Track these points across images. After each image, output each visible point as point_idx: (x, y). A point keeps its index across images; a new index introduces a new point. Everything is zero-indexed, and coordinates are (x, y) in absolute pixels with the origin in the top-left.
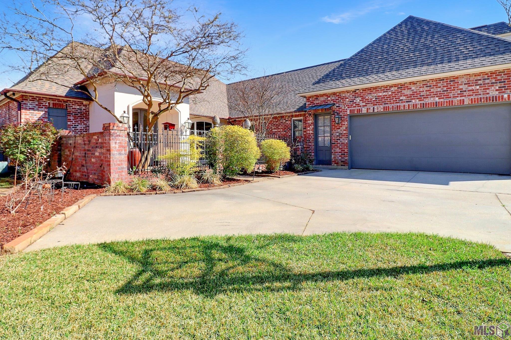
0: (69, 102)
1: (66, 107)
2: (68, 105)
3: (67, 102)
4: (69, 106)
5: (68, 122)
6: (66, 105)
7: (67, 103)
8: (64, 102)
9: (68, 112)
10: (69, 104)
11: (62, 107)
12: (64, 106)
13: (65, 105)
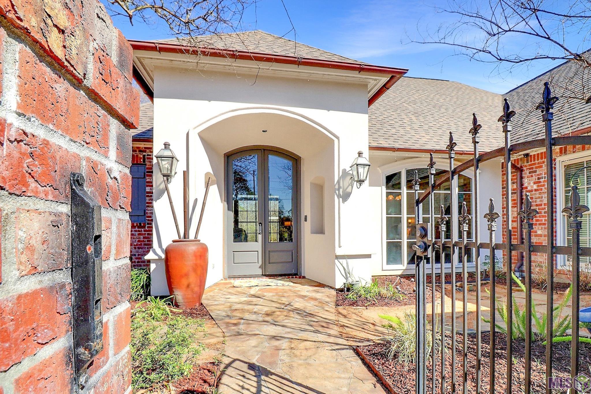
0: (148, 150)
1: (144, 161)
2: (146, 157)
3: (145, 152)
4: (148, 158)
5: (147, 188)
6: (144, 156)
7: (144, 154)
8: (140, 151)
9: (147, 168)
10: (148, 155)
11: (137, 161)
12: (141, 158)
13: (142, 156)
